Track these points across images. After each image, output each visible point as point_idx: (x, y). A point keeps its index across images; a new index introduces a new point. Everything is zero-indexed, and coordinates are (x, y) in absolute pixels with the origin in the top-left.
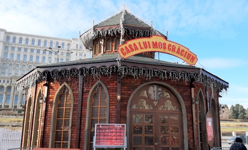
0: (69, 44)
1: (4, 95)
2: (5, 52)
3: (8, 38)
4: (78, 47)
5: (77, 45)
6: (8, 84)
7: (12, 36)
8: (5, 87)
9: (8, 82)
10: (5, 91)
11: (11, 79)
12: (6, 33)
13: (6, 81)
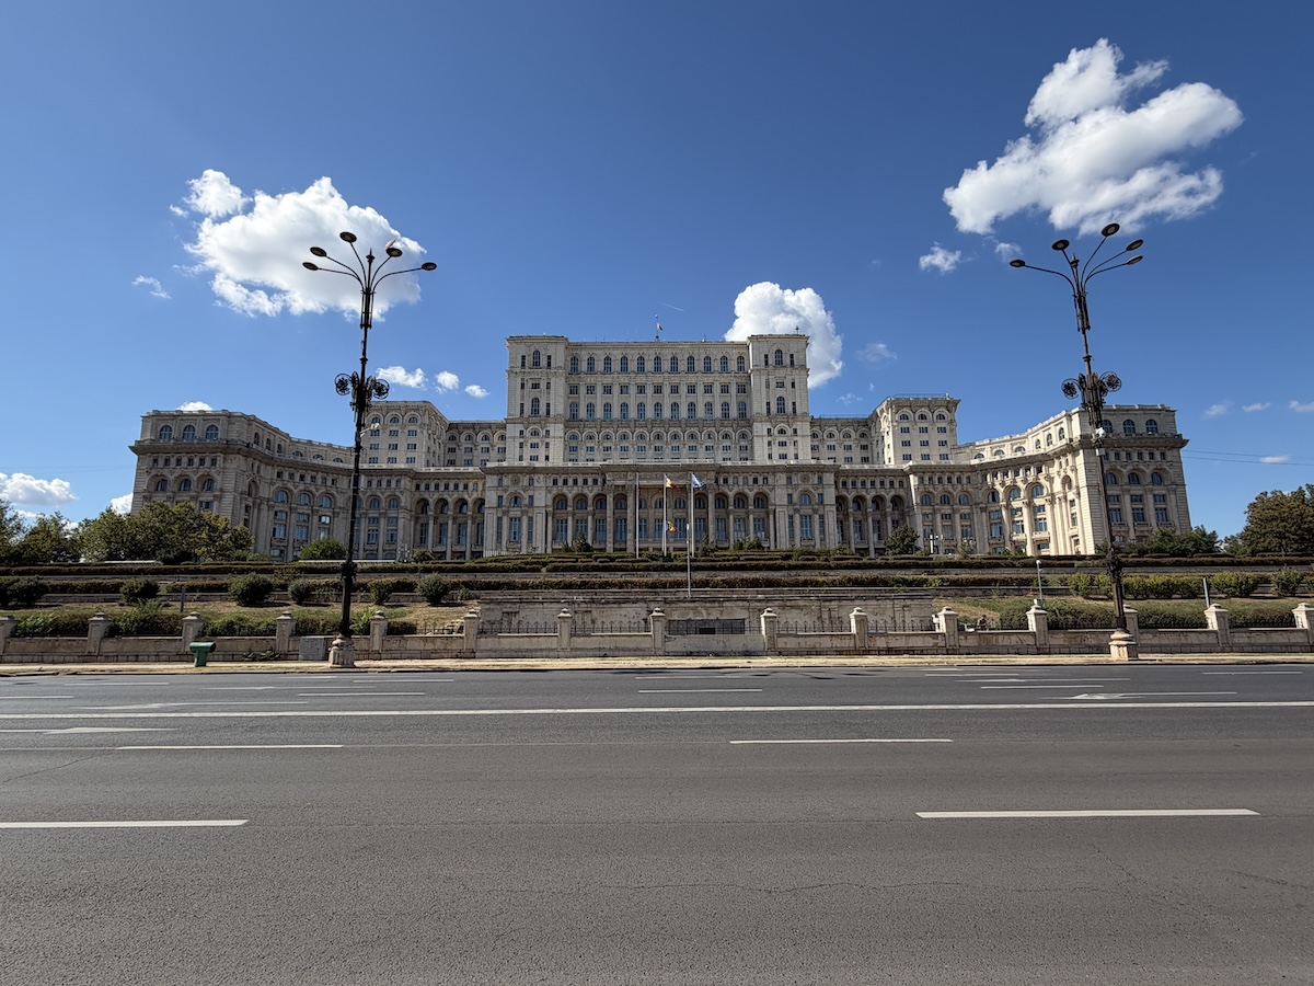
0: (741, 358)
1: (590, 518)
2: (571, 401)
3: (575, 361)
4: (770, 362)
5: (766, 356)
6: (597, 490)
7: (584, 355)
8: (591, 496)
9: (595, 481)
10: (590, 509)
11: (603, 474)
12: (569, 346)
13: (590, 482)
